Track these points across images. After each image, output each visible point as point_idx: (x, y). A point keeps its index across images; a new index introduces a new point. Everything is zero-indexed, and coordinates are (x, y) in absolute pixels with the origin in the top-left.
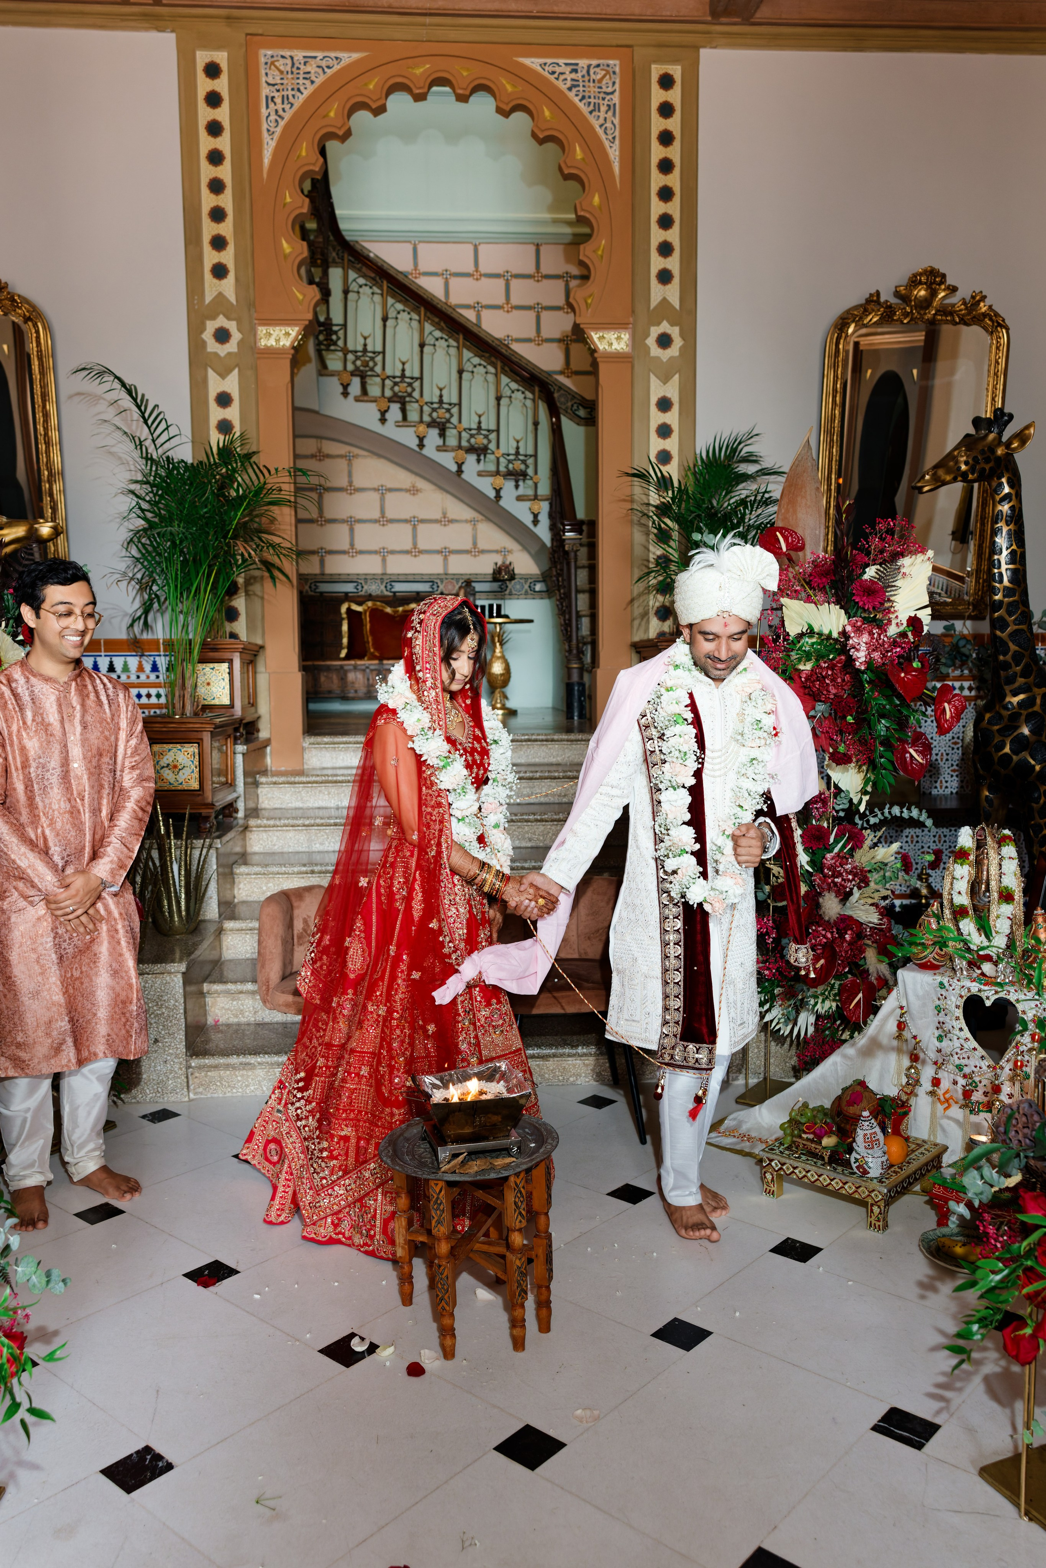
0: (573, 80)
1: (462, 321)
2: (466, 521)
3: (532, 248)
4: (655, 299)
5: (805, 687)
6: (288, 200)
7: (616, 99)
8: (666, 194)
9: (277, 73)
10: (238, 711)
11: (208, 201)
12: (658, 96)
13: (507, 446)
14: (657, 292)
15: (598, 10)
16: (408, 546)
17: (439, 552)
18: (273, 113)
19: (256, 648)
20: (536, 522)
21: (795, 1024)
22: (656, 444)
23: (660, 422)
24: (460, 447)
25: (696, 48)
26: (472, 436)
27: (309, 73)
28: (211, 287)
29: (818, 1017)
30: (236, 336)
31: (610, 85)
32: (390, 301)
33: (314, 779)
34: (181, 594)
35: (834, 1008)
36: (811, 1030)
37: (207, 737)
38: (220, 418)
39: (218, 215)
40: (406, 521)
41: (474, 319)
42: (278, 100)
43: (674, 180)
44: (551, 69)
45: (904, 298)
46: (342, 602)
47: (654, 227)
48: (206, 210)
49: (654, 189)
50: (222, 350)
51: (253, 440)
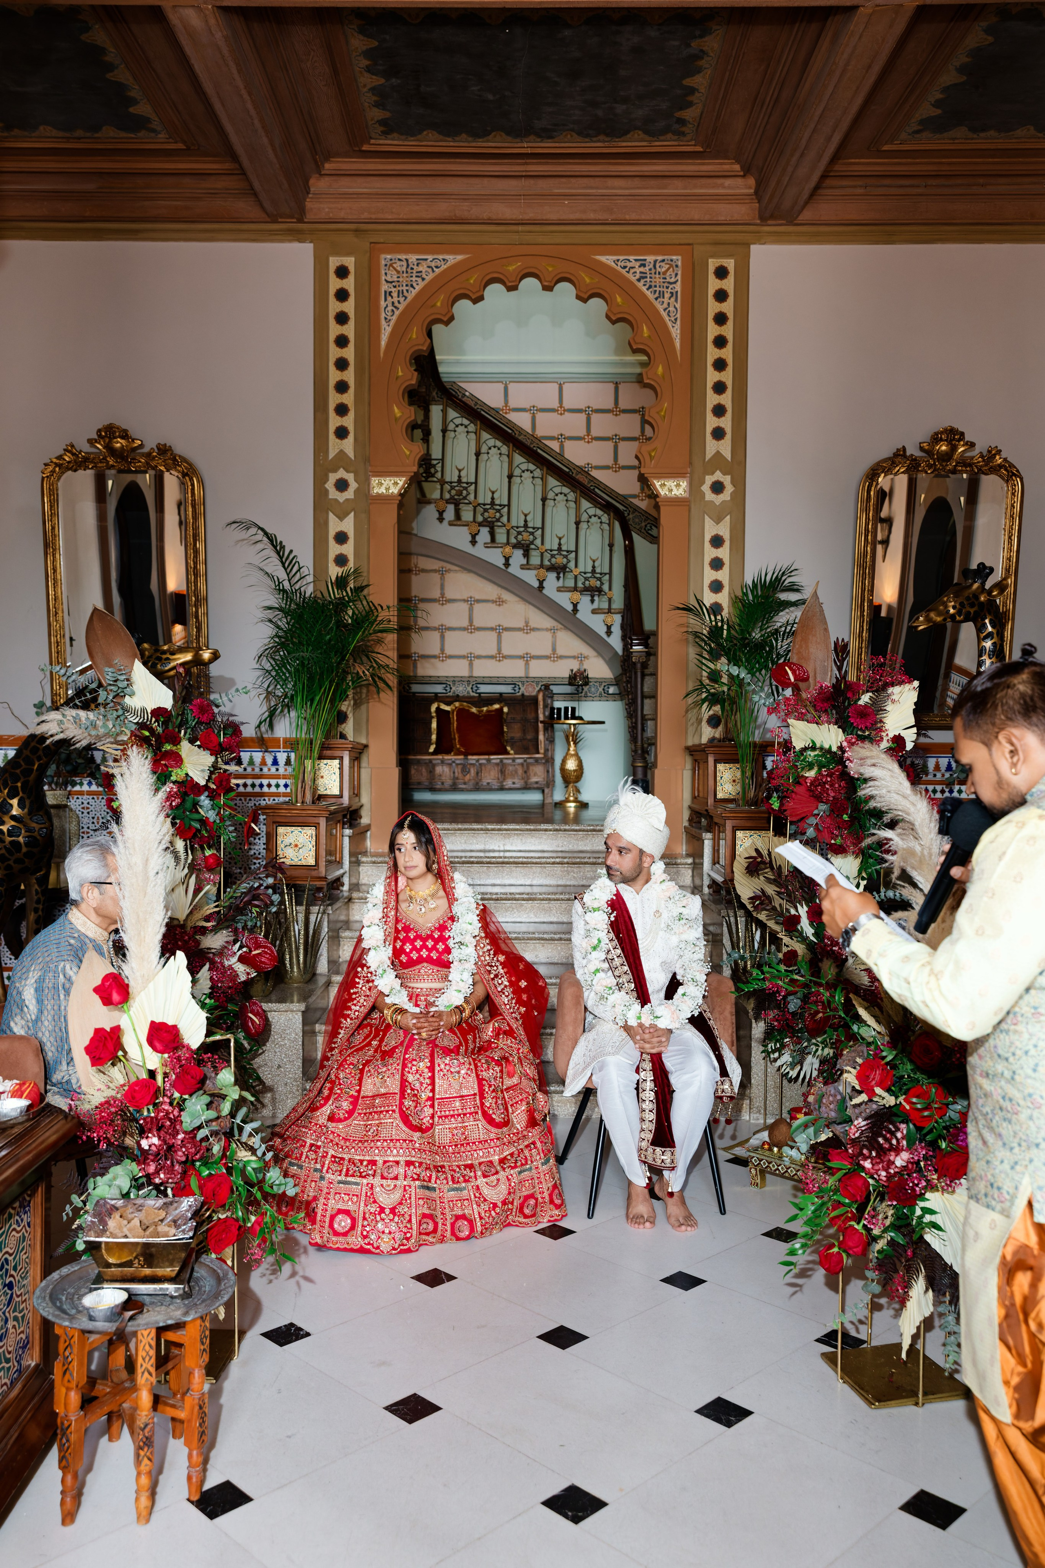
0: (641, 273)
1: (546, 450)
2: (547, 630)
3: (612, 387)
4: (710, 452)
5: (809, 791)
6: (400, 374)
7: (678, 287)
8: (720, 365)
9: (394, 272)
10: (346, 800)
11: (334, 376)
12: (714, 284)
13: (585, 565)
14: (712, 446)
16: (494, 652)
17: (521, 657)
18: (390, 305)
19: (362, 747)
20: (609, 633)
21: (801, 1068)
22: (710, 575)
23: (713, 556)
24: (542, 566)
25: (748, 245)
26: (553, 556)
27: (421, 272)
28: (334, 445)
29: (821, 1062)
30: (353, 485)
31: (673, 276)
32: (483, 438)
34: (306, 703)
37: (322, 821)
38: (337, 553)
39: (342, 387)
40: (492, 629)
41: (557, 449)
42: (395, 295)
43: (727, 353)
44: (623, 264)
45: (929, 453)
46: (432, 702)
47: (710, 392)
48: (332, 383)
49: (710, 361)
50: (341, 497)
51: (365, 574)
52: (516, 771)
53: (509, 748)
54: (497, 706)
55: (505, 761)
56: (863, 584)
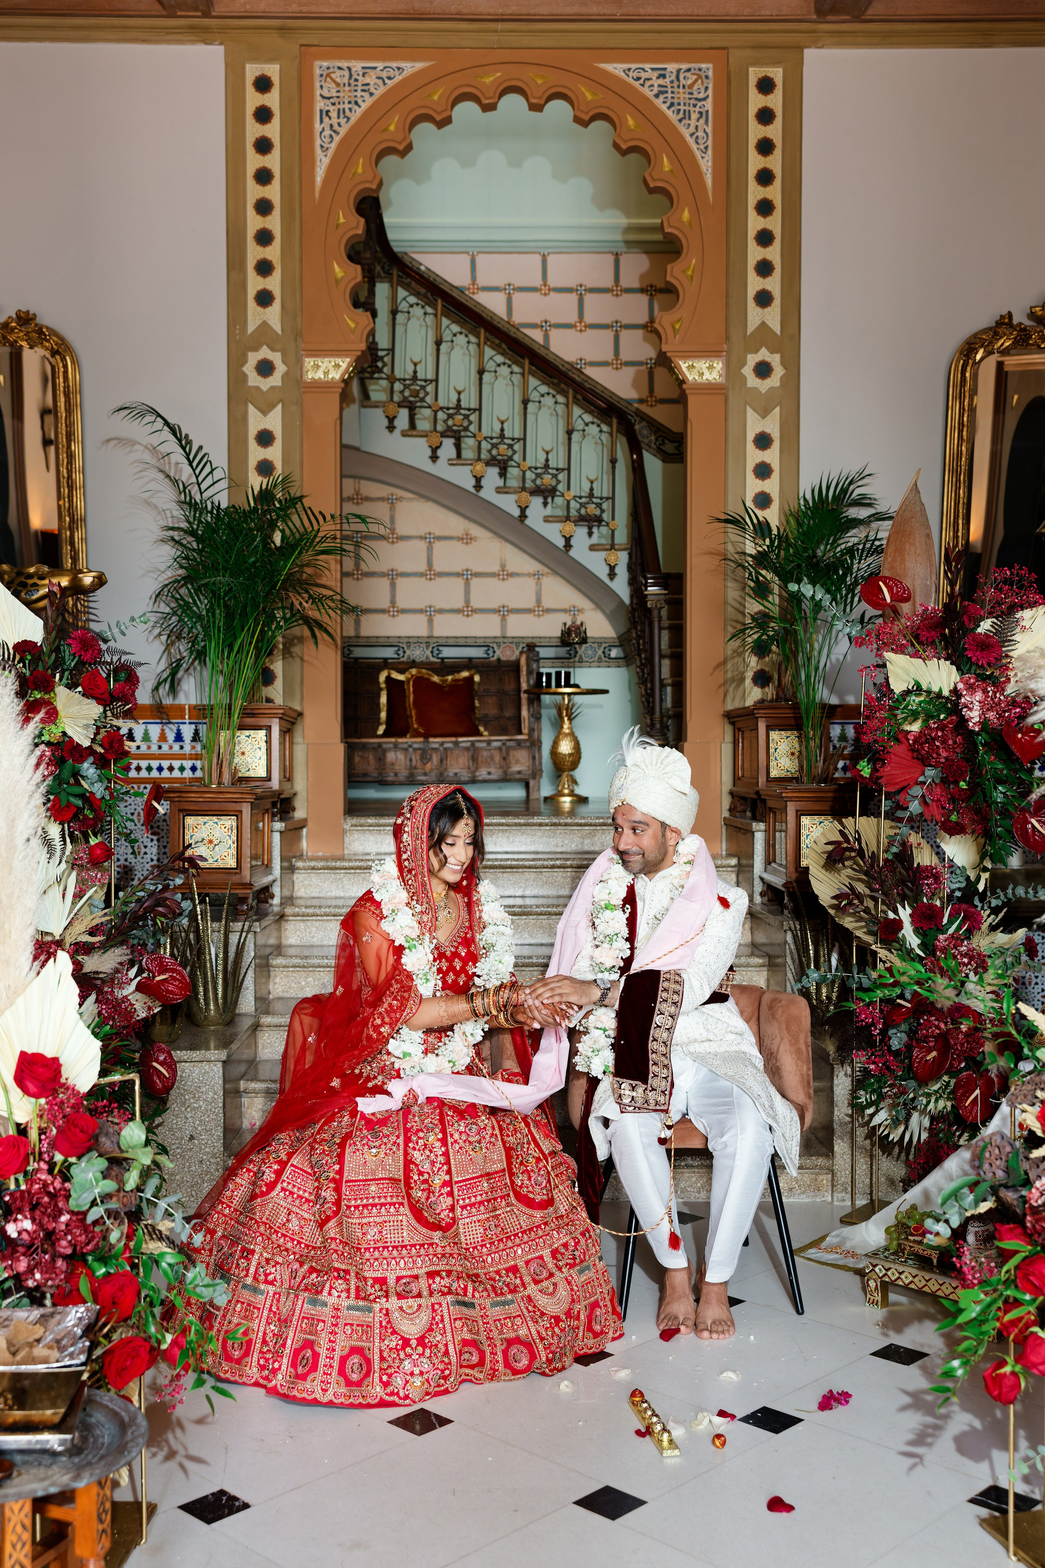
0: (660, 86)
1: (527, 341)
2: (529, 575)
3: (611, 258)
4: (753, 323)
5: (913, 751)
6: (342, 220)
7: (709, 105)
8: (765, 208)
9: (333, 85)
10: (275, 784)
11: (254, 223)
12: (756, 101)
13: (579, 486)
14: (755, 315)
15: (689, 12)
16: (460, 604)
17: (497, 611)
18: (327, 128)
19: (294, 715)
20: (612, 575)
21: (906, 1128)
22: (754, 486)
23: (758, 461)
24: (523, 488)
25: (800, 49)
26: (538, 476)
27: (368, 84)
28: (255, 315)
29: (933, 1119)
30: (280, 368)
31: (703, 90)
32: (445, 322)
33: (358, 864)
34: (223, 651)
35: (949, 1109)
36: (924, 1136)
37: (246, 809)
38: (260, 458)
39: (264, 238)
40: (458, 575)
41: (541, 340)
42: (334, 115)
43: (774, 192)
44: (636, 75)
45: (1040, 320)
46: (379, 670)
47: (752, 244)
48: (251, 232)
49: (752, 202)
50: (265, 384)
51: (297, 484)
52: (492, 758)
53: (481, 729)
54: (465, 674)
55: (478, 745)
56: (957, 495)
